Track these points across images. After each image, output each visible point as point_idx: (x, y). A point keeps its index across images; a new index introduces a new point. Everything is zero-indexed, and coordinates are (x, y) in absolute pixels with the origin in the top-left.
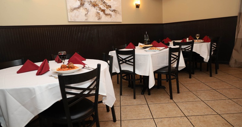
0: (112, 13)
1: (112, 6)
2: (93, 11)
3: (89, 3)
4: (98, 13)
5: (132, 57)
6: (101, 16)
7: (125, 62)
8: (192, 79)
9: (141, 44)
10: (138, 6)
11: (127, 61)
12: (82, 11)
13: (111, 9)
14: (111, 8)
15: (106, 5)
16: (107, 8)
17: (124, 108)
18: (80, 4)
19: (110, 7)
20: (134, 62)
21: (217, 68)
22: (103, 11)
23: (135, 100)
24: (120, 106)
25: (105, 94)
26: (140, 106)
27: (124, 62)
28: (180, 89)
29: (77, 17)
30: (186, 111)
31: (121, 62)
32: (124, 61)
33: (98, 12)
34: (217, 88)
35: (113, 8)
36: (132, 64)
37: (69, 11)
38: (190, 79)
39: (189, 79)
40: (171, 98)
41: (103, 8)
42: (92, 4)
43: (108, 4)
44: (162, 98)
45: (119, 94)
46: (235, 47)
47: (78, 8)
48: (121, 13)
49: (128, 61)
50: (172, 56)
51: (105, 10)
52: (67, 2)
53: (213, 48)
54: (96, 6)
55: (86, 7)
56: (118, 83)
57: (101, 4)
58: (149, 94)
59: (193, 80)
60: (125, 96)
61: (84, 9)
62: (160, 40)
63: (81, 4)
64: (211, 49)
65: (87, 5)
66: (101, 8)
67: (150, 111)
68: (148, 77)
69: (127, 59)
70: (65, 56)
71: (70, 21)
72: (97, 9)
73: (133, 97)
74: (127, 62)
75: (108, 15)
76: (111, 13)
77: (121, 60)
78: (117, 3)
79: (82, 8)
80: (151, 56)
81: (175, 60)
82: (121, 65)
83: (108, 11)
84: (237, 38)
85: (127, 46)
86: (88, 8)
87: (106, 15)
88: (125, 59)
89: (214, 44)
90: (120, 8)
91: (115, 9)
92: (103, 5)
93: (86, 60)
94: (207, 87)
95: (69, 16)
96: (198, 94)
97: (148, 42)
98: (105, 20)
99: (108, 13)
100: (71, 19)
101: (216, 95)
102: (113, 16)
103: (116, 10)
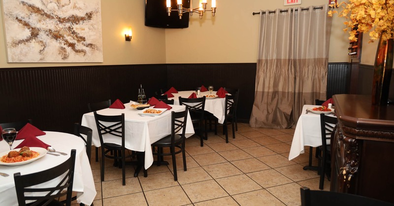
0: (87, 49)
1: (86, 38)
2: (54, 45)
3: (47, 33)
4: (63, 49)
5: (120, 125)
6: (67, 53)
7: (109, 132)
8: (205, 147)
9: (134, 103)
10: (128, 39)
11: (112, 130)
12: (34, 45)
13: (85, 43)
14: (85, 41)
15: (76, 36)
16: (78, 41)
17: (108, 201)
18: (30, 35)
19: (83, 39)
20: (123, 132)
21: (234, 130)
22: (72, 45)
23: (124, 187)
24: (102, 199)
25: (81, 190)
26: (132, 195)
27: (107, 132)
28: (187, 164)
29: (25, 55)
30: (193, 195)
31: (102, 132)
32: (108, 130)
33: (62, 47)
34: (233, 159)
35: (88, 42)
36: (121, 135)
37: (9, 45)
38: (202, 148)
39: (200, 147)
40: (176, 179)
41: (71, 41)
42: (52, 34)
43: (81, 35)
44: (163, 180)
45: (99, 180)
46: (255, 102)
47: (27, 40)
48: (102, 49)
49: (115, 130)
50: (176, 122)
51: (74, 44)
52: (6, 30)
53: (228, 105)
54: (60, 38)
55: (41, 40)
56: (97, 160)
57: (69, 35)
58: (146, 176)
59: (205, 149)
60: (108, 182)
61: (38, 42)
62: (161, 90)
63: (32, 34)
64: (226, 107)
65: (43, 36)
66: (67, 42)
67: (147, 202)
68: (143, 154)
69: (113, 128)
70: (13, 136)
71: (10, 61)
72: (60, 43)
73: (121, 182)
74: (113, 132)
75: (80, 52)
76: (84, 48)
77: (102, 129)
78: (95, 33)
79: (34, 40)
80: (148, 124)
81: (180, 127)
82: (103, 136)
83: (79, 46)
84: (257, 91)
85: (112, 103)
86: (44, 41)
87: (77, 51)
88: (109, 128)
89: (230, 100)
90: (101, 40)
91: (91, 43)
92: (71, 36)
93: (45, 134)
94: (221, 158)
95: (9, 53)
96: (210, 170)
97: (143, 99)
98: (74, 59)
99: (81, 49)
100: (13, 59)
101: (231, 169)
102: (88, 54)
103: (93, 43)
